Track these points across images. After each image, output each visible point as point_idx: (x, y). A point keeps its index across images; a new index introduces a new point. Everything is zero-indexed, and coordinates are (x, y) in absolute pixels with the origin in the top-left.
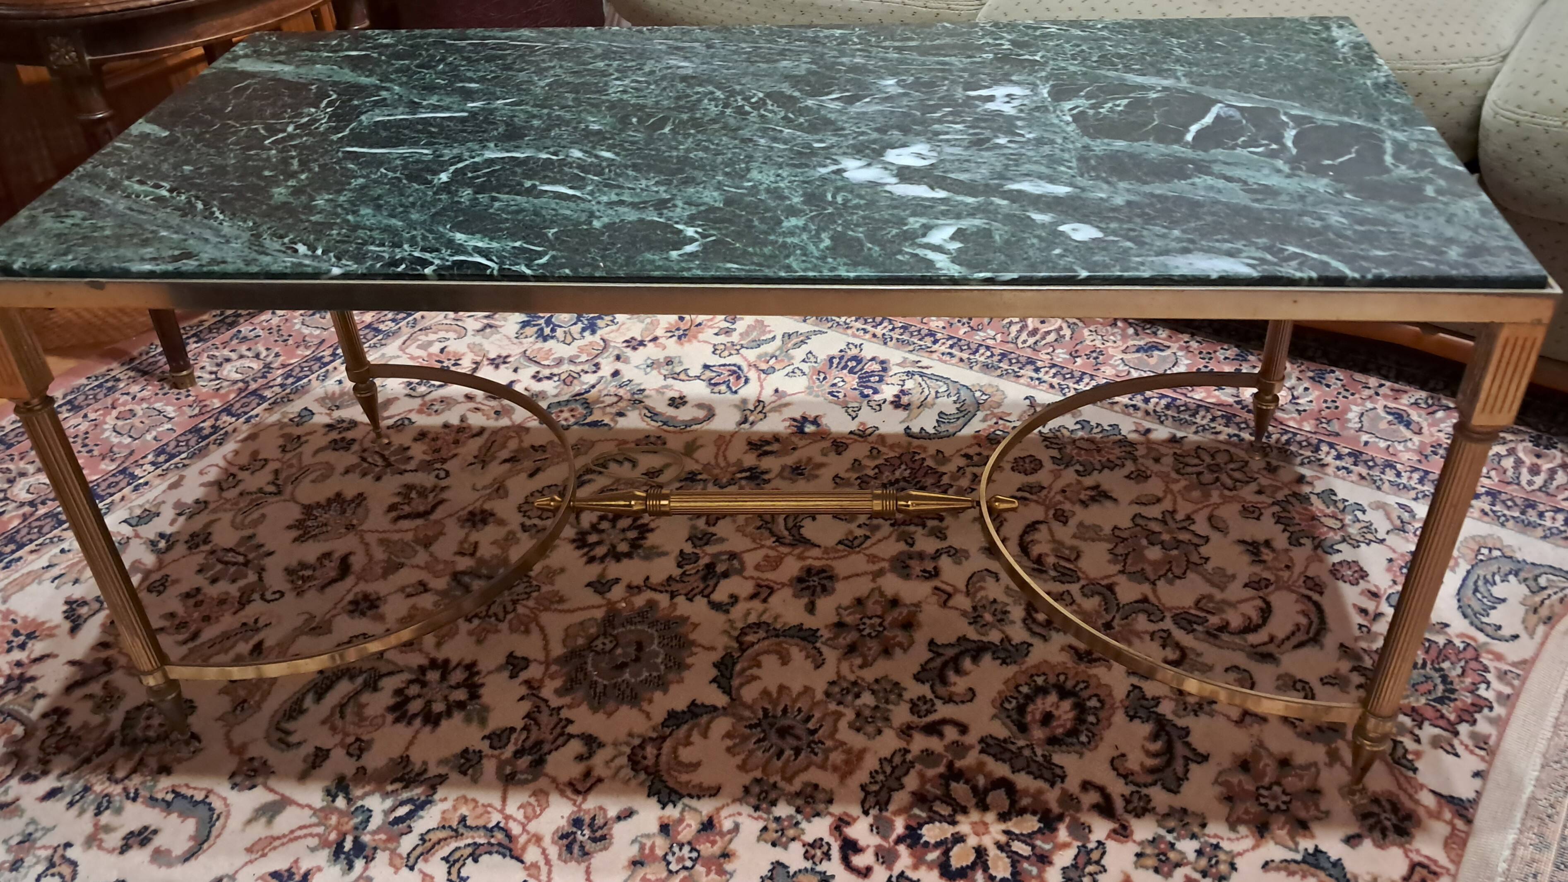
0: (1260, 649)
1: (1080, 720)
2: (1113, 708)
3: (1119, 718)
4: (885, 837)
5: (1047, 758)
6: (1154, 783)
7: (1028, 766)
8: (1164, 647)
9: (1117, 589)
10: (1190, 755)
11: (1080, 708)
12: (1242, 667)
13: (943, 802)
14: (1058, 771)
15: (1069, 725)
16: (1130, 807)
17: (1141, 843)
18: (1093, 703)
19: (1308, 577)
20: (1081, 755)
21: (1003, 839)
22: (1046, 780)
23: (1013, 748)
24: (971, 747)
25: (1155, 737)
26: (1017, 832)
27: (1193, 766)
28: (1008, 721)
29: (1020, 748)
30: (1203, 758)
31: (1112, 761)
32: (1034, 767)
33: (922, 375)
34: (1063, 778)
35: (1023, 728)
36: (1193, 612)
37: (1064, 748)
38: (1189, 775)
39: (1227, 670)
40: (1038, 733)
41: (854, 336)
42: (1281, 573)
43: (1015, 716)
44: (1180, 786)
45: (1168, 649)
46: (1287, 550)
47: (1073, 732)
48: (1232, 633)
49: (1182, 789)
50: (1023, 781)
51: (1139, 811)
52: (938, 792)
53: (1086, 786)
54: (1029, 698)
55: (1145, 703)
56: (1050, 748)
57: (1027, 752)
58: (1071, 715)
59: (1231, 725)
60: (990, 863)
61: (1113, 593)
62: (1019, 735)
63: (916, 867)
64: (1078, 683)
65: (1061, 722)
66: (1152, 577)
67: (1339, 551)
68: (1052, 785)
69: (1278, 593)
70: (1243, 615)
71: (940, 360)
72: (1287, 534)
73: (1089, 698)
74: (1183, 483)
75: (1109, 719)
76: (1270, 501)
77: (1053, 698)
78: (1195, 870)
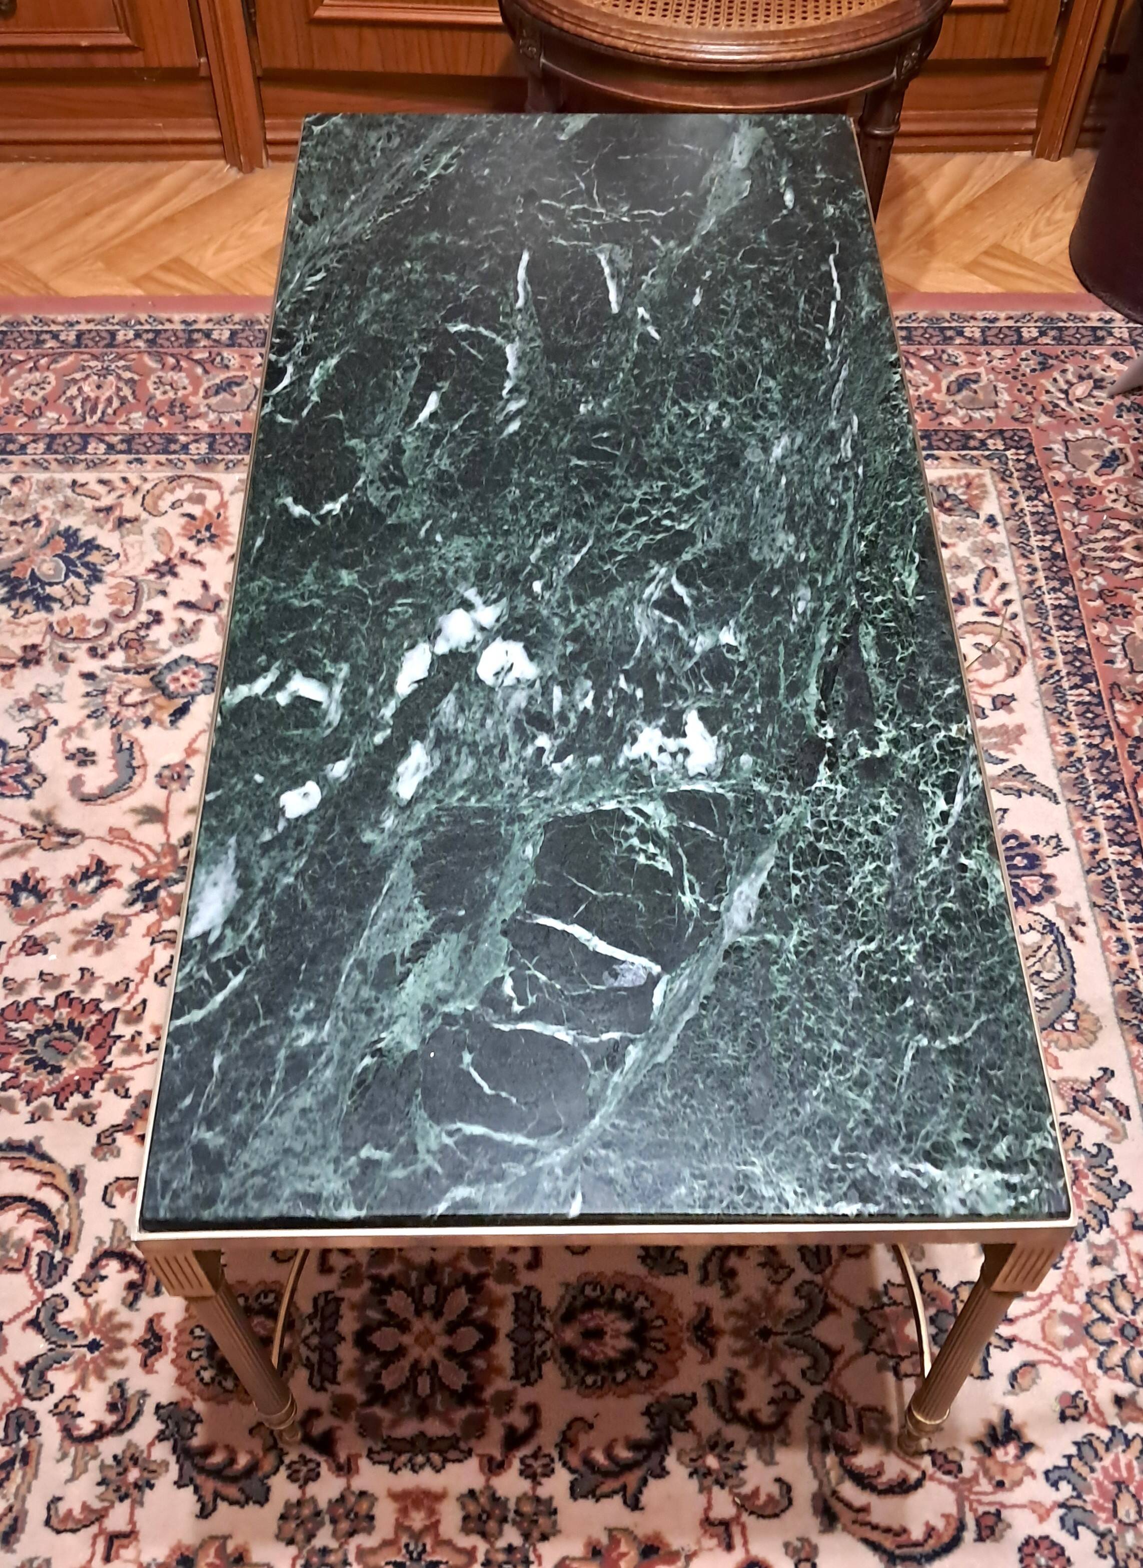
0: (833, 1503)
1: (612, 1366)
2: (648, 1389)
3: (641, 1401)
4: (370, 1264)
5: (543, 1358)
6: (572, 1471)
7: (524, 1345)
8: (772, 1401)
9: (831, 1318)
10: (630, 1491)
11: (628, 1359)
12: (794, 1494)
13: (437, 1293)
14: (534, 1375)
15: (600, 1358)
16: (530, 1461)
17: (488, 1487)
18: (643, 1368)
19: (998, 1514)
20: (568, 1386)
21: (426, 1364)
22: (516, 1370)
23: (537, 1319)
24: (516, 1283)
25: (634, 1445)
26: (440, 1372)
27: (618, 1499)
28: (568, 1299)
29: (540, 1327)
30: (634, 1505)
31: (577, 1419)
32: (524, 1351)
33: (1059, 940)
34: (529, 1383)
35: (569, 1317)
36: (850, 1411)
37: (566, 1367)
38: (604, 1501)
39: (778, 1480)
40: (570, 1335)
41: (1077, 835)
42: (983, 1481)
43: (579, 1303)
44: (585, 1497)
45: (772, 1408)
46: (1031, 1473)
47: (591, 1366)
48: (841, 1463)
49: (581, 1502)
50: (503, 1351)
51: (530, 1471)
52: (446, 1282)
53: (533, 1409)
54: (611, 1305)
55: (677, 1417)
56: (557, 1353)
57: (539, 1336)
58: (612, 1354)
59: (700, 1515)
60: (392, 1367)
61: (822, 1316)
62: (557, 1318)
63: (353, 1307)
64: (661, 1341)
65: (598, 1349)
66: (877, 1345)
67: (1076, 1535)
68: (515, 1377)
69: (944, 1489)
70: (881, 1465)
71: (1104, 945)
72: (1063, 1463)
73: (646, 1361)
74: (1074, 1310)
75: (631, 1392)
76: (1116, 1422)
77: (626, 1326)
78: (487, 1552)
